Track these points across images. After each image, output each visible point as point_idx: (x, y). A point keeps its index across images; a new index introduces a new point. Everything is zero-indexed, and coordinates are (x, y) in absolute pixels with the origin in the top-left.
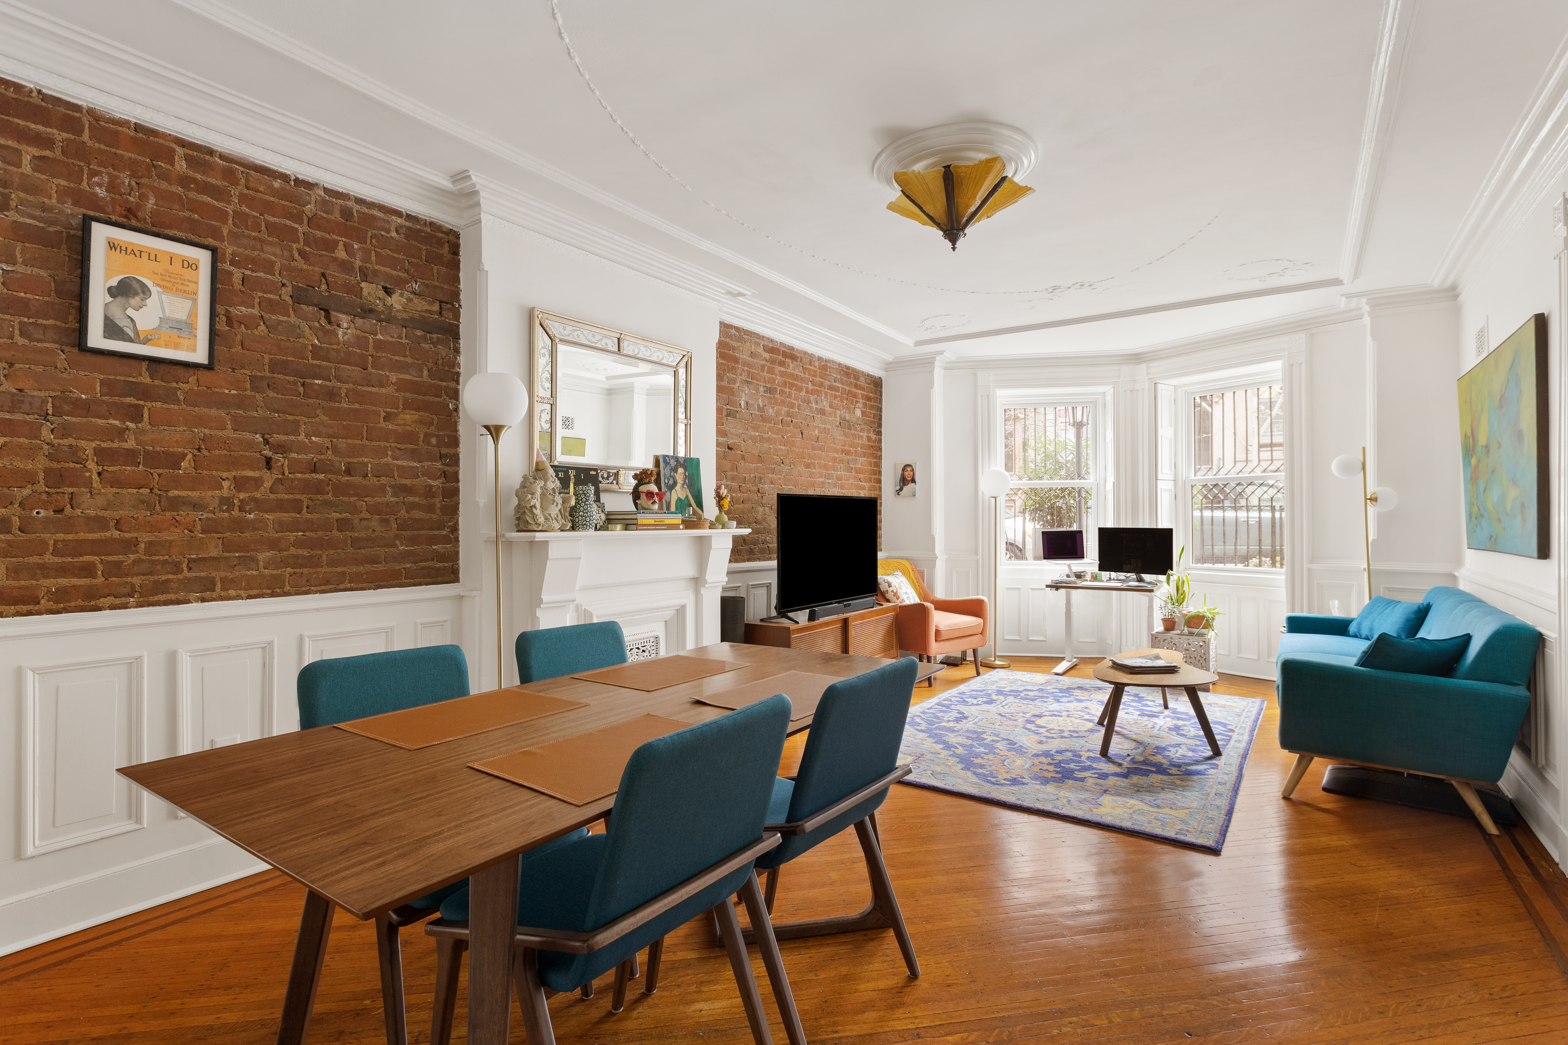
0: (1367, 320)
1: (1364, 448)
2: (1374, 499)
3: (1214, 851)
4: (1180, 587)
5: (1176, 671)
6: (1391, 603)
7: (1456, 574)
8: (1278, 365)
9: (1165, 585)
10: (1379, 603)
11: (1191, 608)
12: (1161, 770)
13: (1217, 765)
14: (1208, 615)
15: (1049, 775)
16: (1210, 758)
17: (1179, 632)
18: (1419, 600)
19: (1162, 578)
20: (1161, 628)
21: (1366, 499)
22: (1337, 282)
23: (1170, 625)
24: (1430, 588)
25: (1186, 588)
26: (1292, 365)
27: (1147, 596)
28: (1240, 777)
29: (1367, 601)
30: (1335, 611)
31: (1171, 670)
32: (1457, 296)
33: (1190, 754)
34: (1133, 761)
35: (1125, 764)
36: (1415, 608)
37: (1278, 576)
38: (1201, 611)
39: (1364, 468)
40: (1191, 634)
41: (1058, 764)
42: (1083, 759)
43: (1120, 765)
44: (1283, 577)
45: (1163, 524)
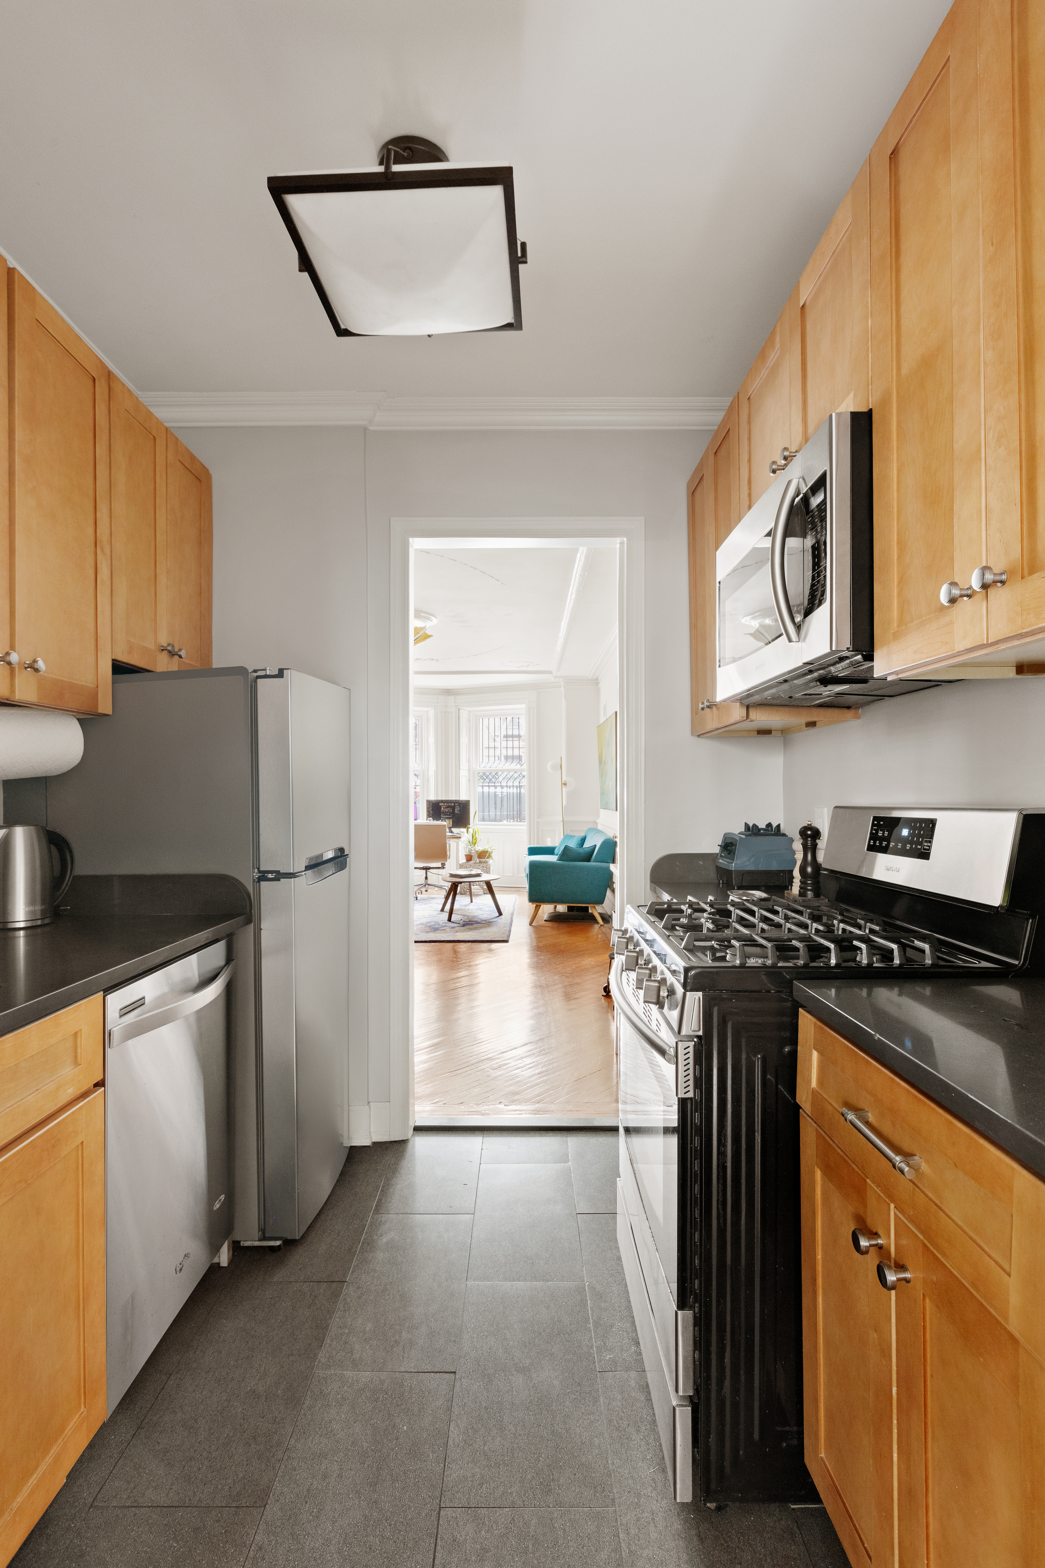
0: (562, 689)
1: (561, 757)
2: (565, 784)
3: (506, 941)
4: (474, 835)
5: (481, 876)
6: (572, 837)
7: (597, 821)
8: (523, 706)
9: (466, 834)
10: (567, 837)
11: (480, 848)
12: (477, 923)
13: (502, 919)
14: (489, 850)
15: (428, 930)
16: (498, 916)
17: (474, 862)
18: (583, 834)
19: (464, 830)
20: (465, 861)
21: (562, 784)
22: (550, 672)
23: (469, 858)
24: (586, 829)
25: (477, 836)
26: (530, 708)
27: (456, 842)
28: (512, 921)
29: (562, 837)
30: (549, 843)
31: (478, 875)
32: (598, 683)
33: (489, 916)
34: (464, 921)
35: (461, 923)
36: (581, 838)
37: (522, 828)
38: (486, 848)
39: (561, 768)
40: (480, 862)
41: (430, 926)
42: (440, 923)
43: (459, 923)
44: (526, 827)
45: (463, 797)
